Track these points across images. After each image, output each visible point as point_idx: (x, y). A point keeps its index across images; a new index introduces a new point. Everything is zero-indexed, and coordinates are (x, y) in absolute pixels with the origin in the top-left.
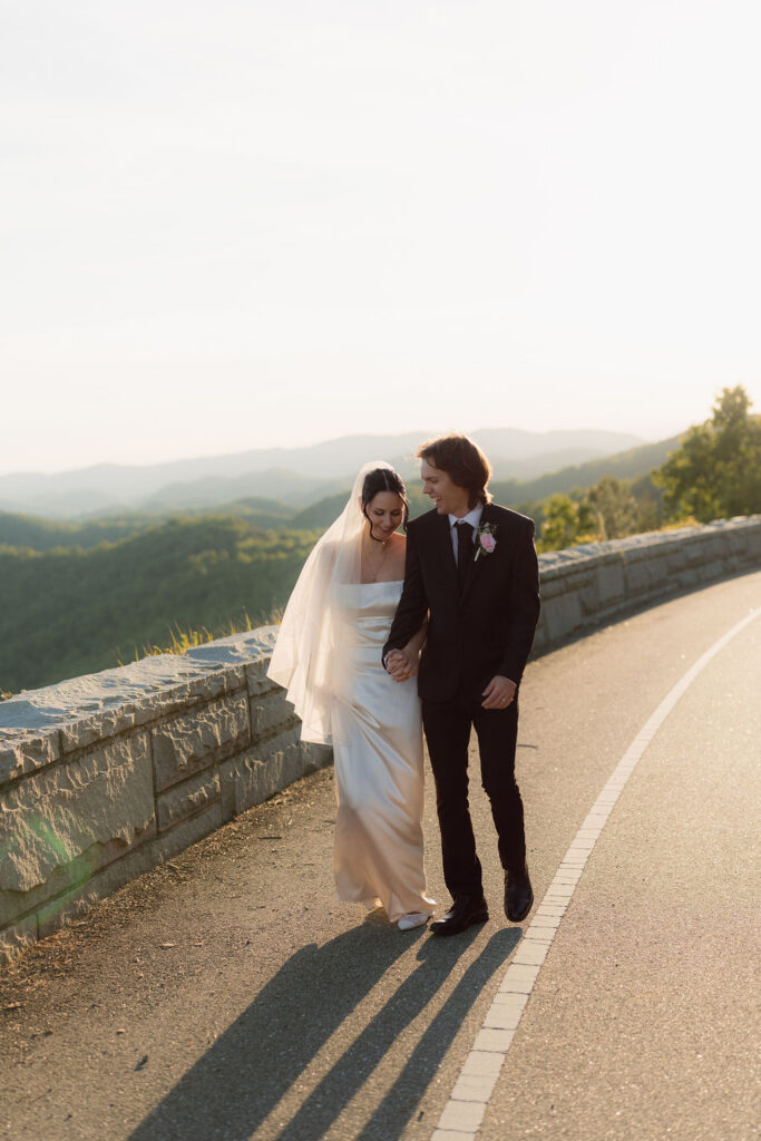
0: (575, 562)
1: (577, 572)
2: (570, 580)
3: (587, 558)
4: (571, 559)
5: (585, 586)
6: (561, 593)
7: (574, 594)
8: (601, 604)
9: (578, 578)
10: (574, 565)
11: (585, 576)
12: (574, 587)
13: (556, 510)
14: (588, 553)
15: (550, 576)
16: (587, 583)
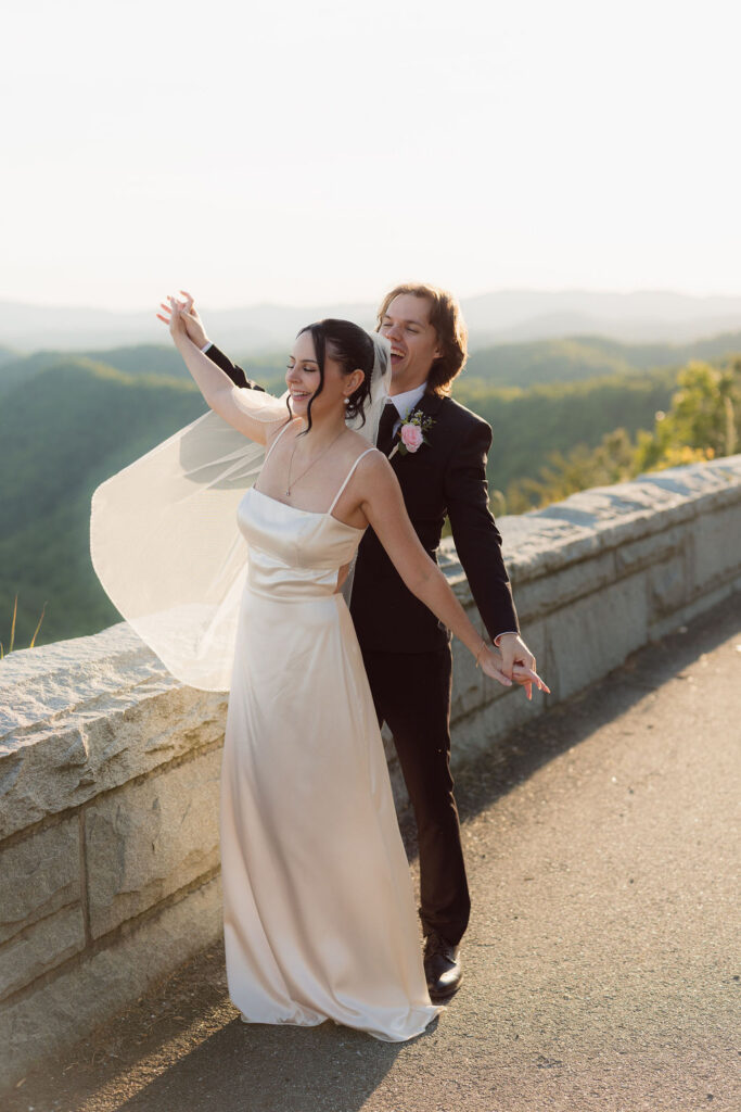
0: (646, 514)
1: (647, 535)
2: (627, 555)
3: (676, 501)
4: (639, 506)
5: (665, 560)
6: (604, 585)
7: (637, 584)
8: (698, 588)
9: (645, 548)
10: (641, 521)
11: (665, 540)
12: (641, 567)
13: (693, 380)
14: (681, 489)
15: (576, 555)
16: (669, 554)
